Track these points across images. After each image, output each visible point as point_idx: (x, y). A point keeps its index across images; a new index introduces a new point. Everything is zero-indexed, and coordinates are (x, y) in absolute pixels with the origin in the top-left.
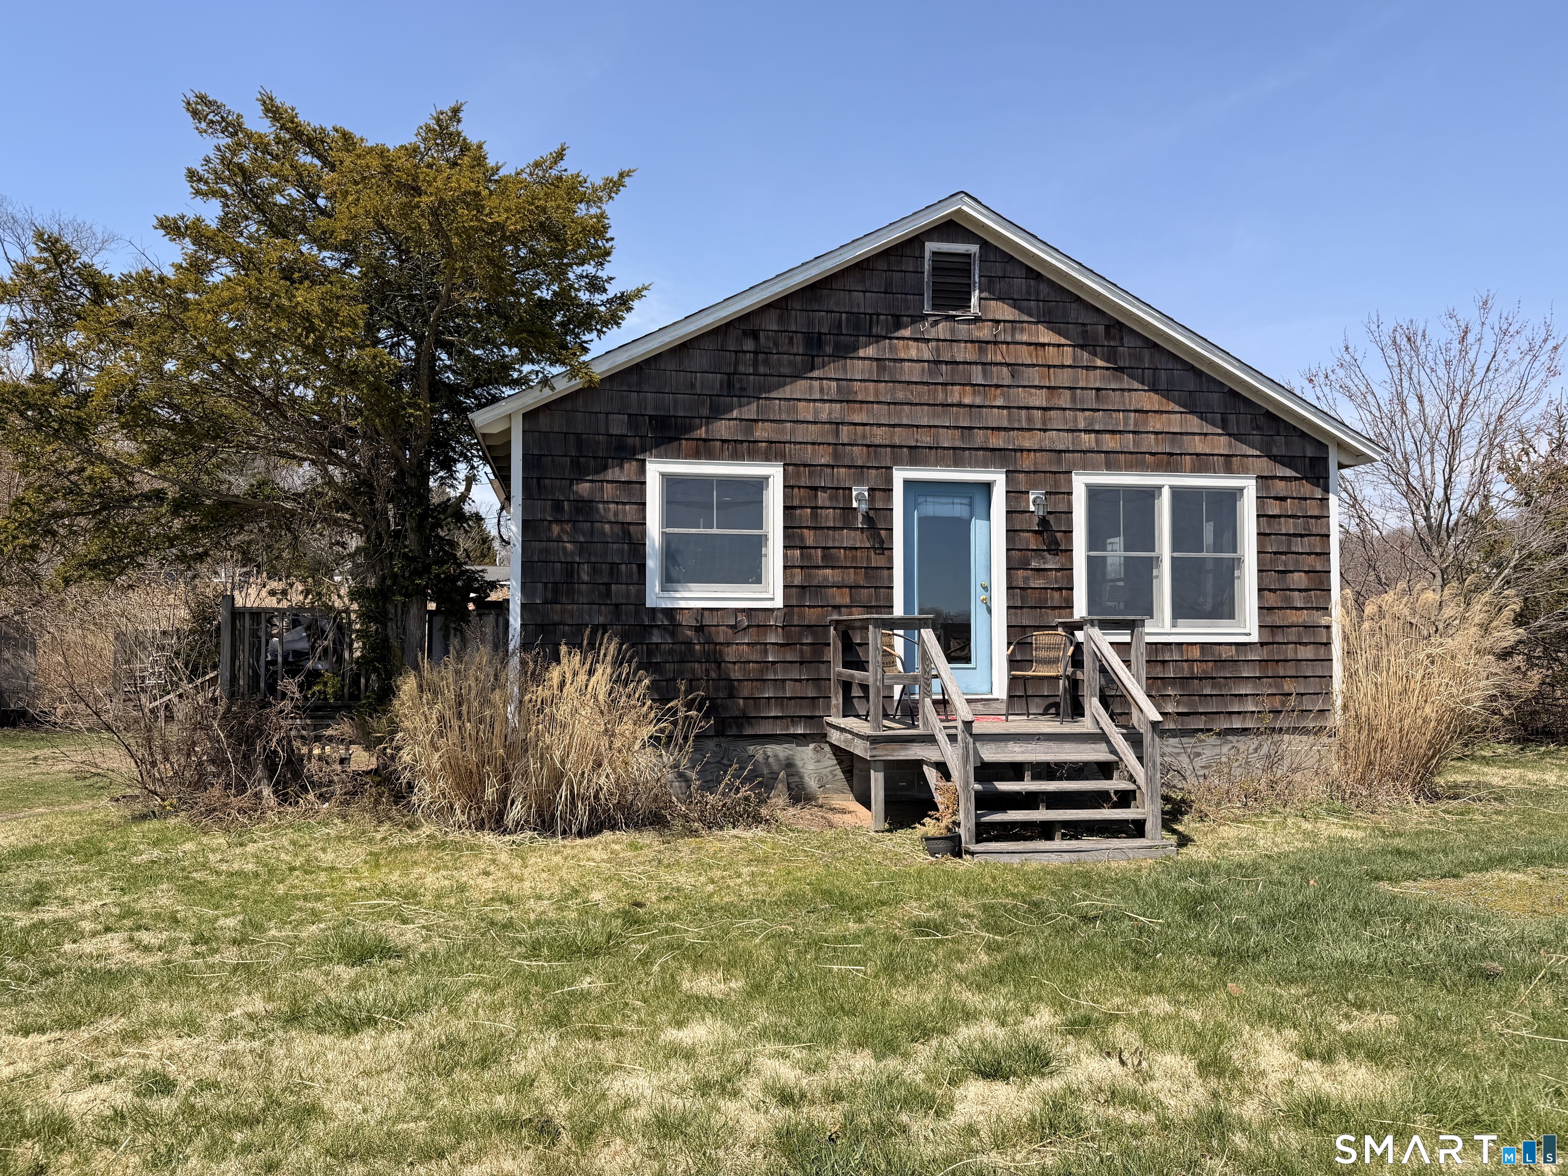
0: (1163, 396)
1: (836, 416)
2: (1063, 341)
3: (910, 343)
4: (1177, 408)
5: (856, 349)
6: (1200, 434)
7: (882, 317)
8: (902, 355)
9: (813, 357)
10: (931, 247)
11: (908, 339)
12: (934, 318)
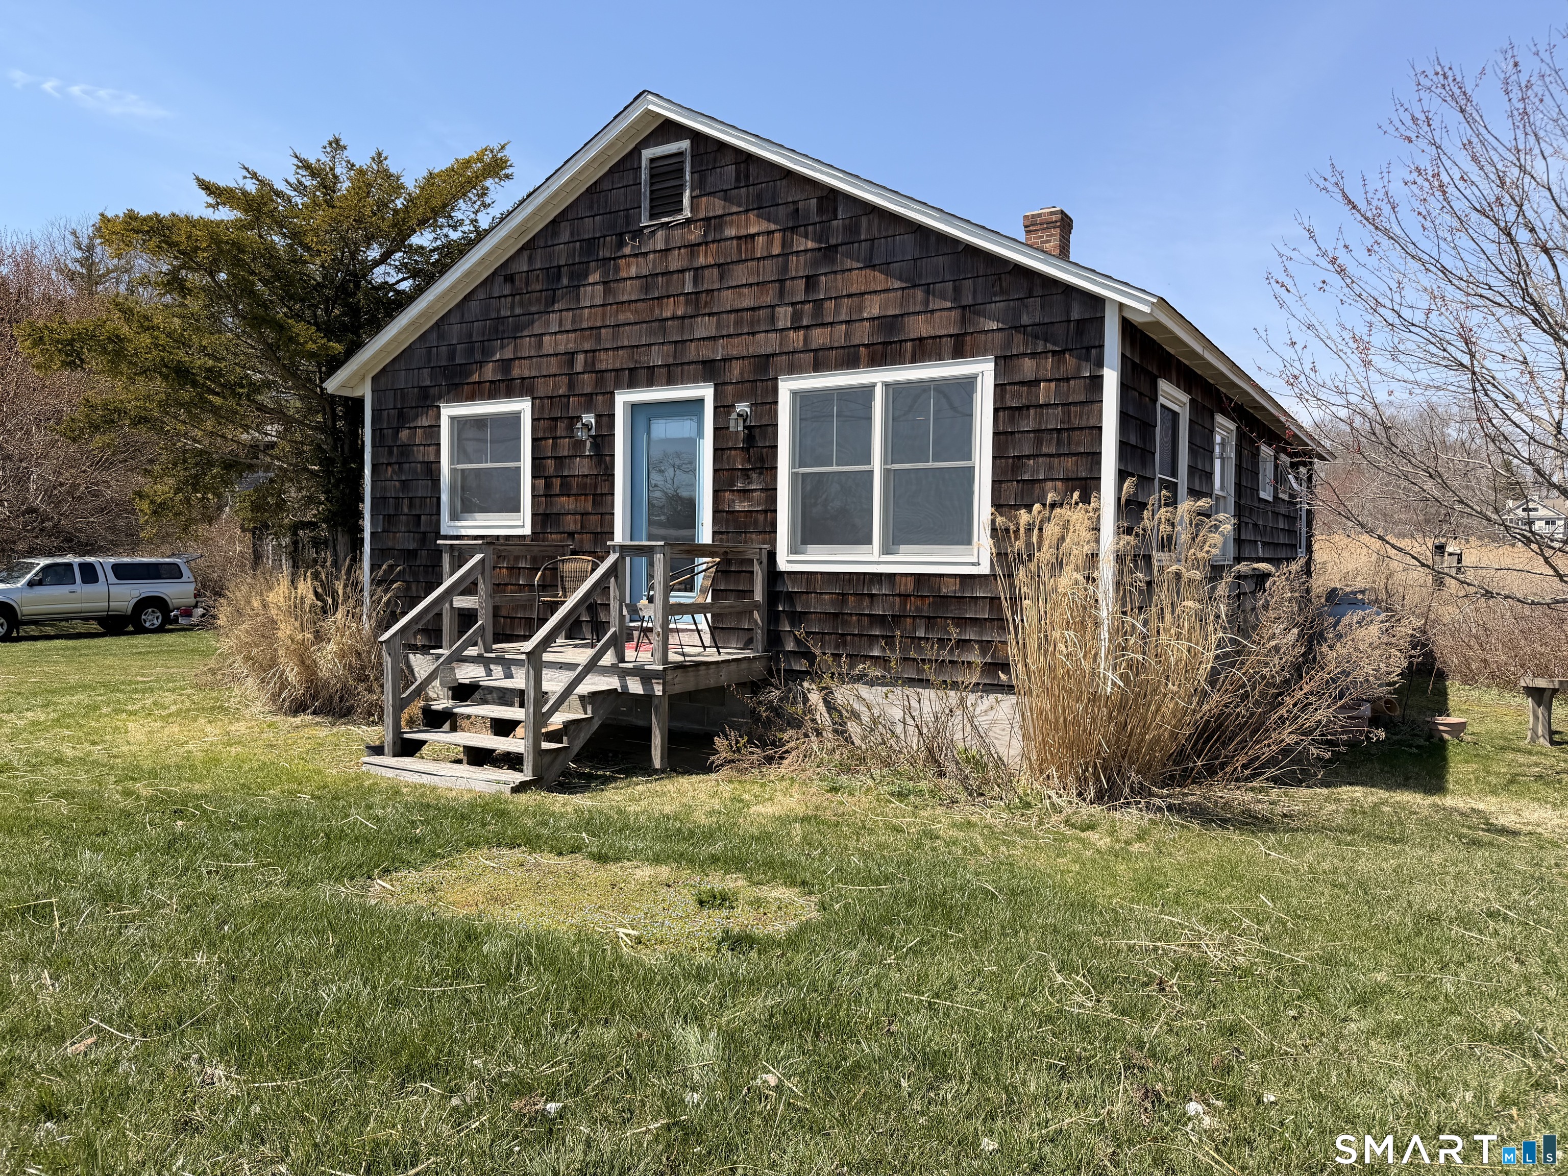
0: (881, 272)
1: (571, 346)
2: (773, 227)
3: (632, 259)
4: (898, 284)
5: (586, 276)
6: (925, 312)
7: (608, 239)
8: (624, 274)
9: (554, 290)
10: (648, 154)
11: (629, 256)
12: (649, 230)
